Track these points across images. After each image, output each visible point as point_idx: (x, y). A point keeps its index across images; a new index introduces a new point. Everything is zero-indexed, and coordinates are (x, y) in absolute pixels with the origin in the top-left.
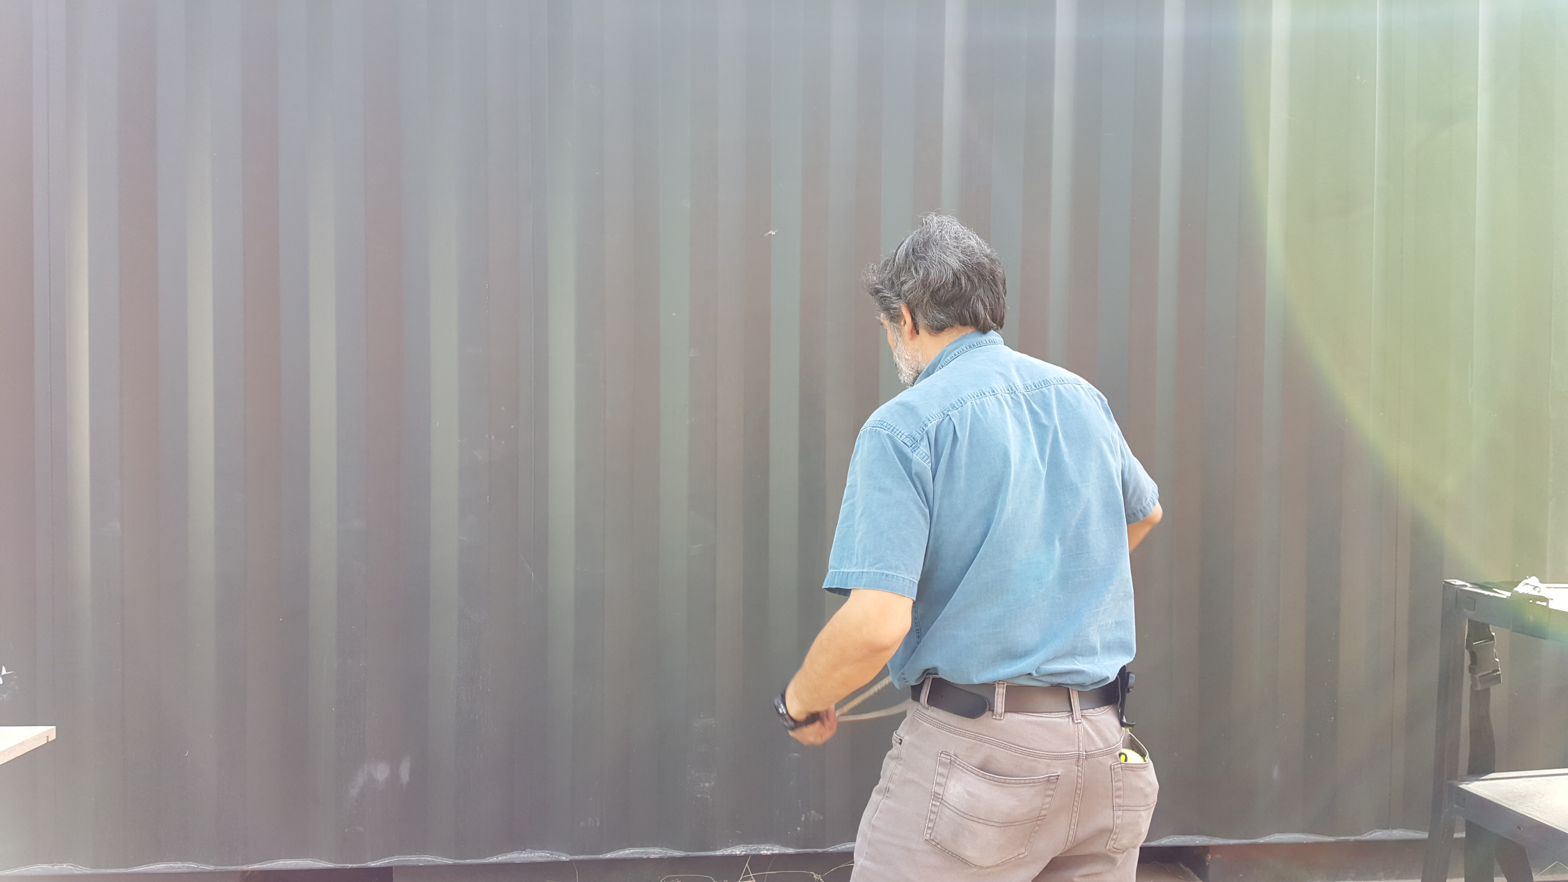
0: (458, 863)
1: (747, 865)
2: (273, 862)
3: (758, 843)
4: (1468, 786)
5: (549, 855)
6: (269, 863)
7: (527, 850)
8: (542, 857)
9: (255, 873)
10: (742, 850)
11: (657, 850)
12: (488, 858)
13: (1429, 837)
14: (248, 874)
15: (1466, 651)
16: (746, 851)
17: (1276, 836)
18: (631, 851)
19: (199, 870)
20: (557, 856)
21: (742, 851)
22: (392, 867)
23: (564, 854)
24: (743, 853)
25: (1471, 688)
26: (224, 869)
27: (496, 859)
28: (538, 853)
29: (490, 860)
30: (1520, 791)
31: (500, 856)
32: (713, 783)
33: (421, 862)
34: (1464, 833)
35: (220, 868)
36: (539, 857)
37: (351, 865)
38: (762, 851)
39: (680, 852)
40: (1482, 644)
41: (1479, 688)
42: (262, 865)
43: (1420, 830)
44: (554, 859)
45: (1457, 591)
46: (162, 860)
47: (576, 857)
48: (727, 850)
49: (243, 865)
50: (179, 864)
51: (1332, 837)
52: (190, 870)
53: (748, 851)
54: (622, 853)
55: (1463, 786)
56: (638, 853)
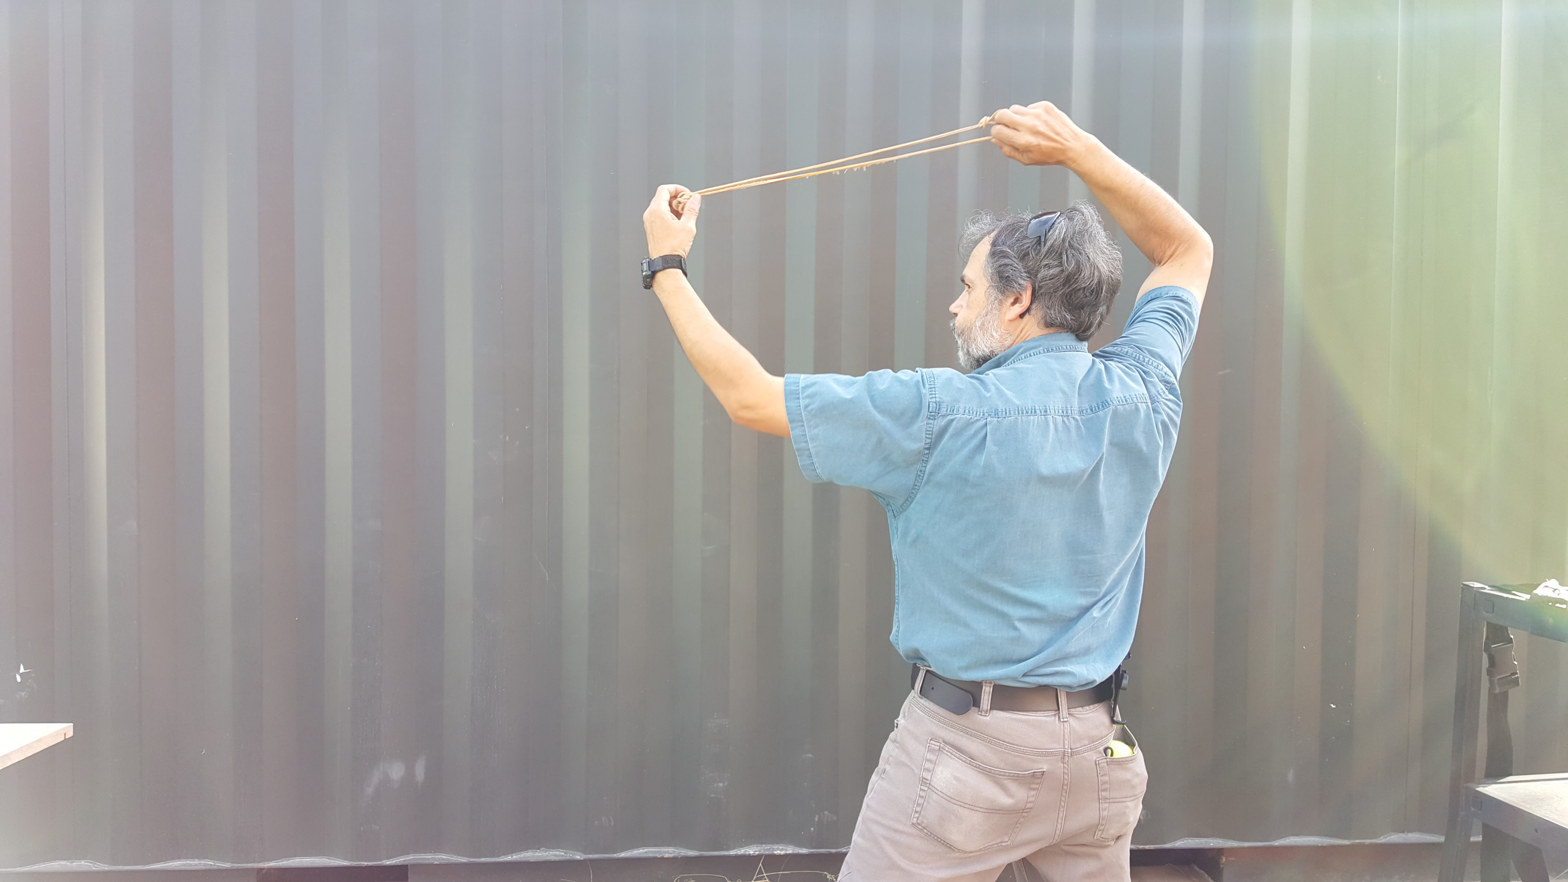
0: (473, 861)
1: (760, 864)
2: (288, 860)
3: (772, 844)
4: (1485, 788)
5: (563, 854)
6: (285, 860)
7: (542, 849)
8: (556, 856)
9: (272, 870)
10: (756, 849)
11: (671, 849)
13: (1445, 840)
14: (264, 871)
15: (1484, 653)
16: (760, 851)
17: (1291, 839)
18: (645, 850)
19: (215, 867)
20: (571, 855)
21: (756, 851)
22: (407, 866)
23: (578, 853)
24: (757, 853)
25: (1489, 691)
26: (240, 867)
27: (510, 857)
28: (552, 851)
29: (505, 859)
30: (1538, 794)
31: (515, 855)
32: (726, 784)
33: (436, 860)
34: (1481, 836)
35: (236, 865)
36: (554, 855)
37: (366, 863)
38: (775, 851)
39: (694, 851)
40: (1501, 647)
41: (1497, 691)
42: (279, 862)
43: (1436, 833)
44: (568, 858)
45: (1475, 594)
46: (179, 858)
47: (591, 856)
48: (740, 850)
49: (259, 862)
50: (197, 862)
51: (1346, 841)
52: (208, 867)
53: (762, 851)
54: (636, 852)
55: (1480, 789)
56: (652, 852)
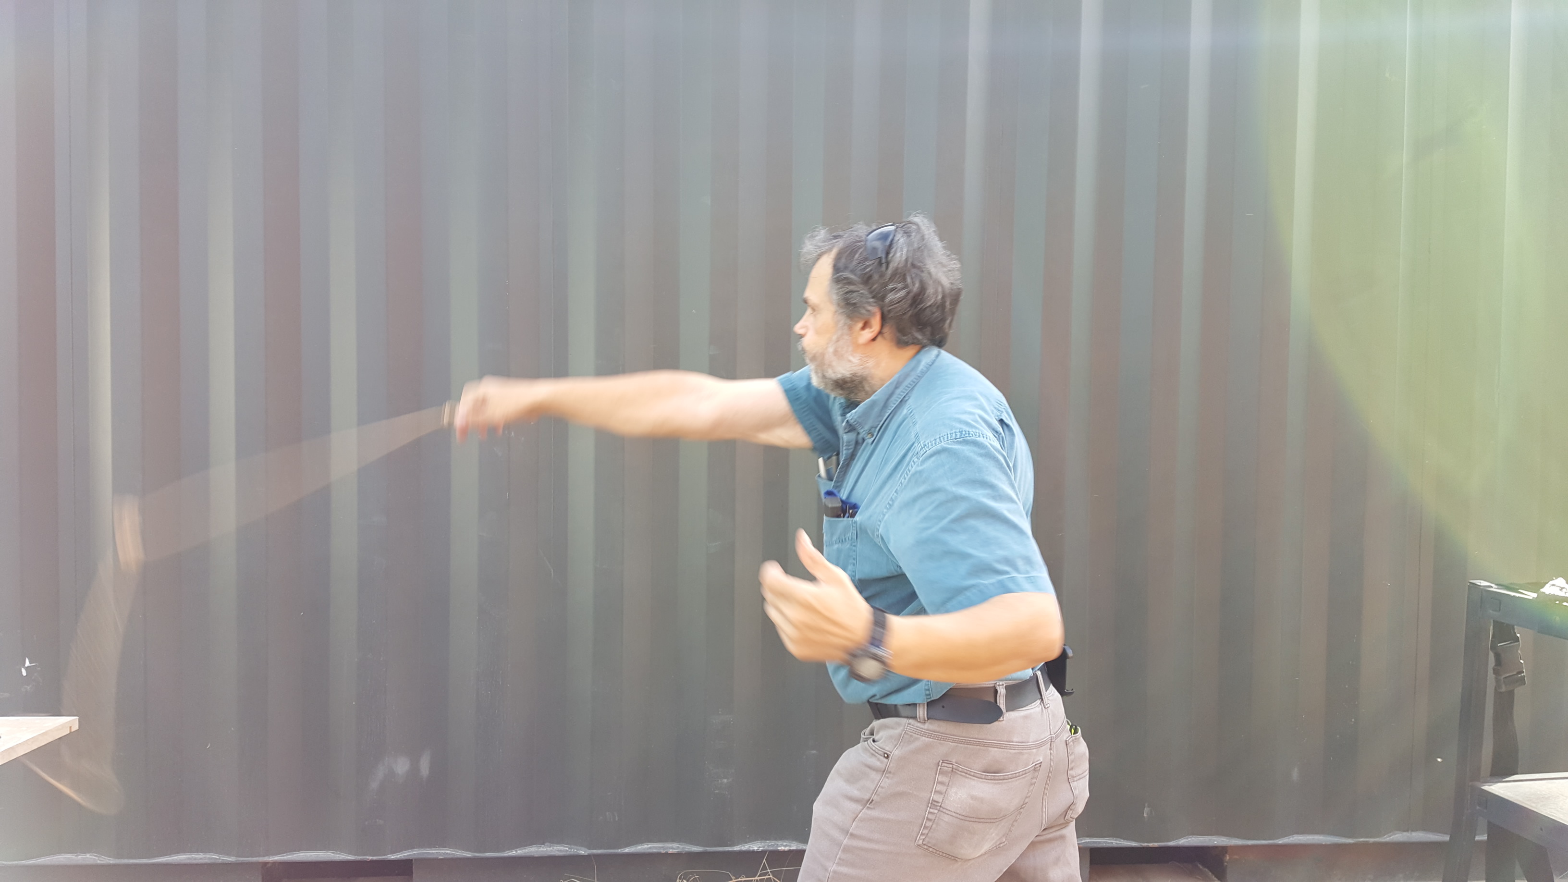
0: (478, 856)
1: (764, 860)
2: (294, 854)
3: (776, 839)
4: (1491, 787)
5: (567, 849)
6: (291, 855)
7: (546, 844)
8: (561, 851)
9: (277, 864)
10: (760, 845)
11: (675, 845)
12: (507, 852)
13: (1450, 839)
14: (269, 865)
15: (1490, 651)
16: (764, 847)
17: (1295, 837)
18: (649, 846)
19: (220, 861)
20: (575, 850)
21: (760, 847)
22: (412, 860)
23: (582, 848)
24: (761, 849)
25: (1495, 689)
26: (245, 861)
27: (515, 852)
28: (557, 847)
29: (510, 854)
30: (1544, 793)
31: (519, 850)
32: (730, 780)
33: (440, 855)
34: (1486, 835)
35: (241, 859)
36: (558, 851)
37: (371, 858)
38: (780, 847)
39: (698, 847)
40: (1506, 645)
41: (1503, 689)
42: (284, 856)
43: (1440, 832)
44: (573, 853)
45: (1482, 593)
46: (184, 852)
47: (595, 851)
48: (744, 846)
49: (264, 856)
50: (201, 855)
51: (1350, 839)
52: (212, 861)
53: (766, 847)
54: (640, 847)
55: (1486, 788)
56: (656, 848)
